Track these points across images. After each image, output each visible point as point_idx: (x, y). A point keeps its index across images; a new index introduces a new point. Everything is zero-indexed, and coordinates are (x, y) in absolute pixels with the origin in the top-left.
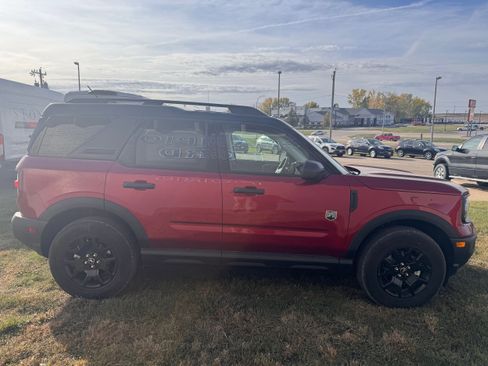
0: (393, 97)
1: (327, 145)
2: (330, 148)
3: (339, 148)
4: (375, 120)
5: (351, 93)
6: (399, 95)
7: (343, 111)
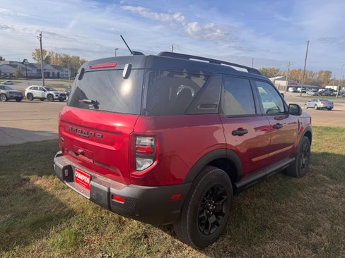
0: (67, 57)
1: (51, 92)
2: (54, 95)
3: (61, 95)
4: (58, 73)
5: (35, 52)
6: (71, 56)
7: (32, 65)
